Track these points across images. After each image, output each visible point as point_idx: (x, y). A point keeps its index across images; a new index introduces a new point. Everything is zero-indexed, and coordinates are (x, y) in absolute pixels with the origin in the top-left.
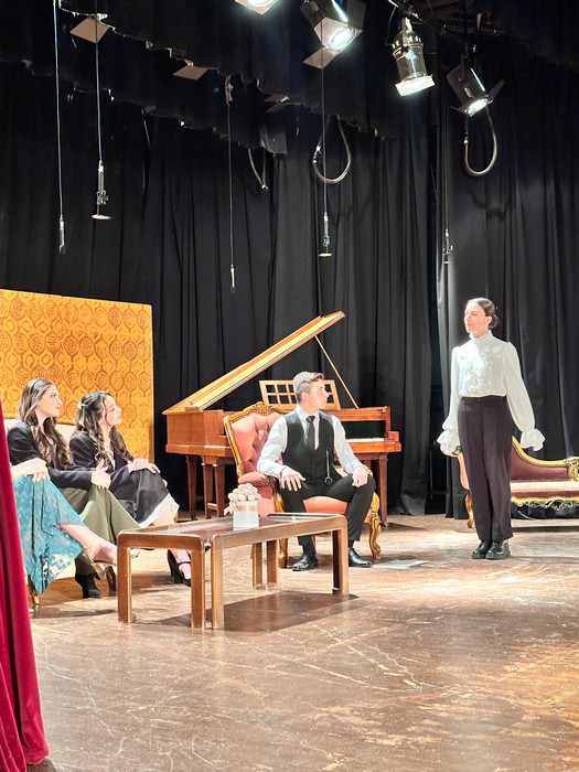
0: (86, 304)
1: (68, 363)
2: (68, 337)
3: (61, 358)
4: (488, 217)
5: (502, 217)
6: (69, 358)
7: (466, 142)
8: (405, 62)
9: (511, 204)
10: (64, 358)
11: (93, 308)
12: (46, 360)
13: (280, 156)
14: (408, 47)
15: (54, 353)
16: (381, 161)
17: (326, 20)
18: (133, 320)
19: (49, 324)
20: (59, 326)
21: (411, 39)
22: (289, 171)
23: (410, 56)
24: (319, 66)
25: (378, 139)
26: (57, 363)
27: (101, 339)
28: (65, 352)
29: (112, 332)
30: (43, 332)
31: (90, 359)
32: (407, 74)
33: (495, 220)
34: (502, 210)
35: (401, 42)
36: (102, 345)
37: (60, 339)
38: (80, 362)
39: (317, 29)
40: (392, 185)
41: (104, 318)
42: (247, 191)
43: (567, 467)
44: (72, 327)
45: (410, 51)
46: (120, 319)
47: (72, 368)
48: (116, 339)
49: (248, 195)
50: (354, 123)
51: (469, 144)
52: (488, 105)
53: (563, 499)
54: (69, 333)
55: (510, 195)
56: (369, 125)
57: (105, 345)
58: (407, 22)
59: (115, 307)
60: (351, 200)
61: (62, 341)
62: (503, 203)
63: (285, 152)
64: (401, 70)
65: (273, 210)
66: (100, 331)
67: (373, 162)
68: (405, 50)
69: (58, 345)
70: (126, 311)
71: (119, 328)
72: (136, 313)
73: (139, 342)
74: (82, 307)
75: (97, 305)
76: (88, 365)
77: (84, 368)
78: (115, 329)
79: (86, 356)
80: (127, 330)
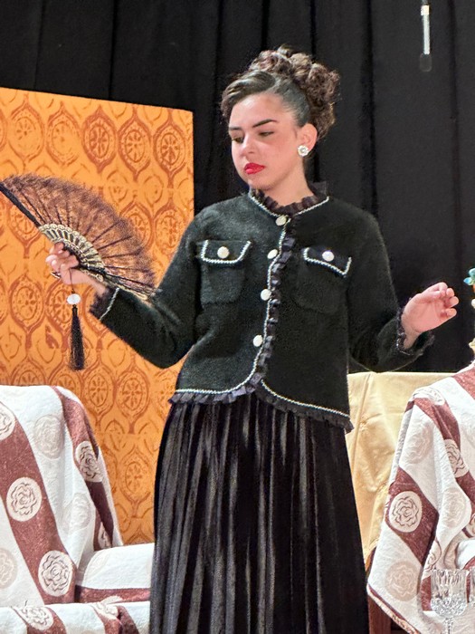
18: (144, 149)
31: (32, 252)
41: (71, 144)
70: (127, 124)
71: (107, 170)
72: (153, 131)
73: (157, 207)
74: (15, 113)
75: (56, 107)
76: (30, 262)
77: (20, 272)
78: (100, 170)
79: (25, 243)
80: (130, 176)
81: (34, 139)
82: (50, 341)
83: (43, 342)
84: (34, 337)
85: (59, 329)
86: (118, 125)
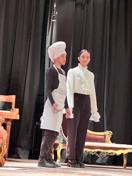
4: (76, 6)
5: (83, 7)
33: (79, 8)
43: (105, 136)
53: (102, 151)
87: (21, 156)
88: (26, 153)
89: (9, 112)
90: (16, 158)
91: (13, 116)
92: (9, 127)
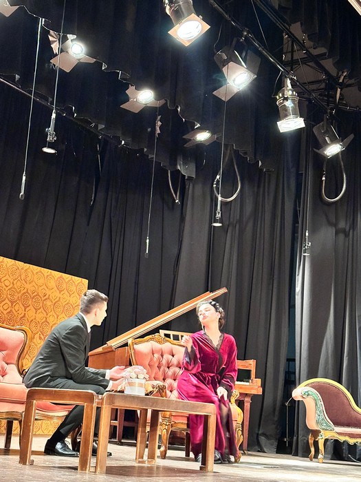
0: (41, 272)
1: (22, 311)
2: (25, 293)
3: (17, 308)
4: (337, 233)
5: (347, 235)
6: (23, 308)
7: (324, 178)
8: (285, 108)
9: (354, 225)
10: (19, 307)
11: (46, 275)
12: (5, 307)
13: (190, 178)
14: (288, 97)
15: (12, 303)
16: (261, 190)
17: (231, 64)
18: (74, 288)
19: (12, 281)
20: (19, 284)
21: (290, 93)
22: (196, 191)
23: (289, 104)
24: (223, 99)
25: (262, 170)
26: (13, 310)
27: (49, 298)
28: (20, 303)
29: (57, 294)
30: (7, 286)
31: (38, 311)
32: (286, 116)
33: (341, 236)
34: (347, 230)
35: (283, 94)
36: (48, 303)
37: (19, 293)
38: (31, 313)
39: (224, 70)
40: (268, 207)
41: (52, 284)
42: (165, 206)
44: (28, 286)
45: (289, 101)
46: (64, 286)
47: (24, 316)
48: (59, 301)
49: (166, 208)
50: (245, 153)
51: (326, 180)
52: (342, 152)
54: (25, 290)
55: (353, 220)
56: (255, 157)
57: (50, 303)
58: (289, 82)
59: (61, 277)
60: (238, 216)
61: (20, 295)
62: (348, 225)
63: (194, 176)
64: (281, 113)
65: (183, 219)
66: (48, 292)
67: (256, 190)
68: (286, 99)
69: (16, 298)
70: (69, 281)
71: (63, 292)
72: (76, 284)
73: (76, 305)
74: (37, 273)
75: (49, 273)
76: (37, 315)
77: (33, 318)
78: (60, 292)
79: (36, 309)
80: (68, 295)
81: (42, 281)
82: (40, 338)
83: (38, 339)
84: (35, 336)
85: (43, 335)
86: (67, 280)
87: (265, 449)
88: (272, 445)
89: (248, 384)
90: (259, 451)
91: (252, 389)
92: (247, 405)
